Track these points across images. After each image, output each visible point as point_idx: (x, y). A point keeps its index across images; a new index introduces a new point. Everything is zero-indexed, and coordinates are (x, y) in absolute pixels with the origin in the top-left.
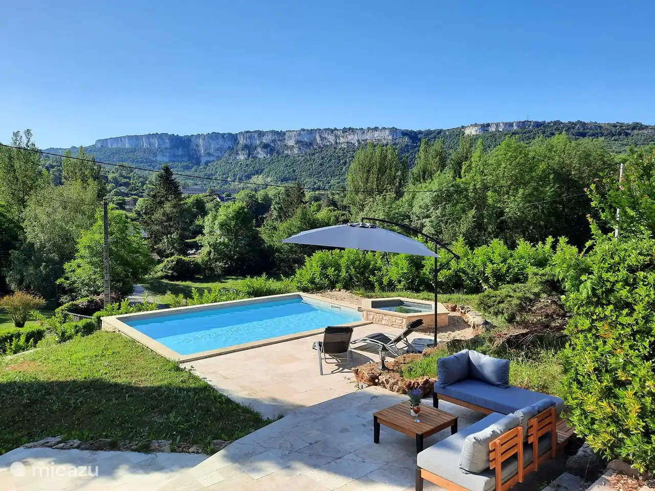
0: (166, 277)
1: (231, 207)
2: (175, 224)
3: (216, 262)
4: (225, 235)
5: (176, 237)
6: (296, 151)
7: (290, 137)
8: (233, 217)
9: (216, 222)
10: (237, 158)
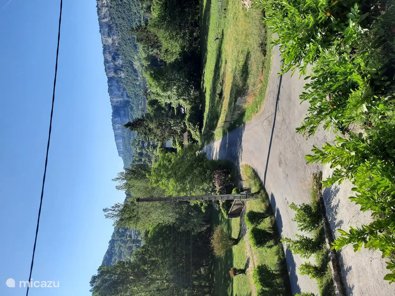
0: (200, 129)
1: (150, 83)
2: (164, 122)
3: (190, 95)
4: (171, 88)
5: (173, 121)
6: (115, 37)
7: (106, 41)
8: (158, 82)
9: (162, 94)
10: (123, 77)
